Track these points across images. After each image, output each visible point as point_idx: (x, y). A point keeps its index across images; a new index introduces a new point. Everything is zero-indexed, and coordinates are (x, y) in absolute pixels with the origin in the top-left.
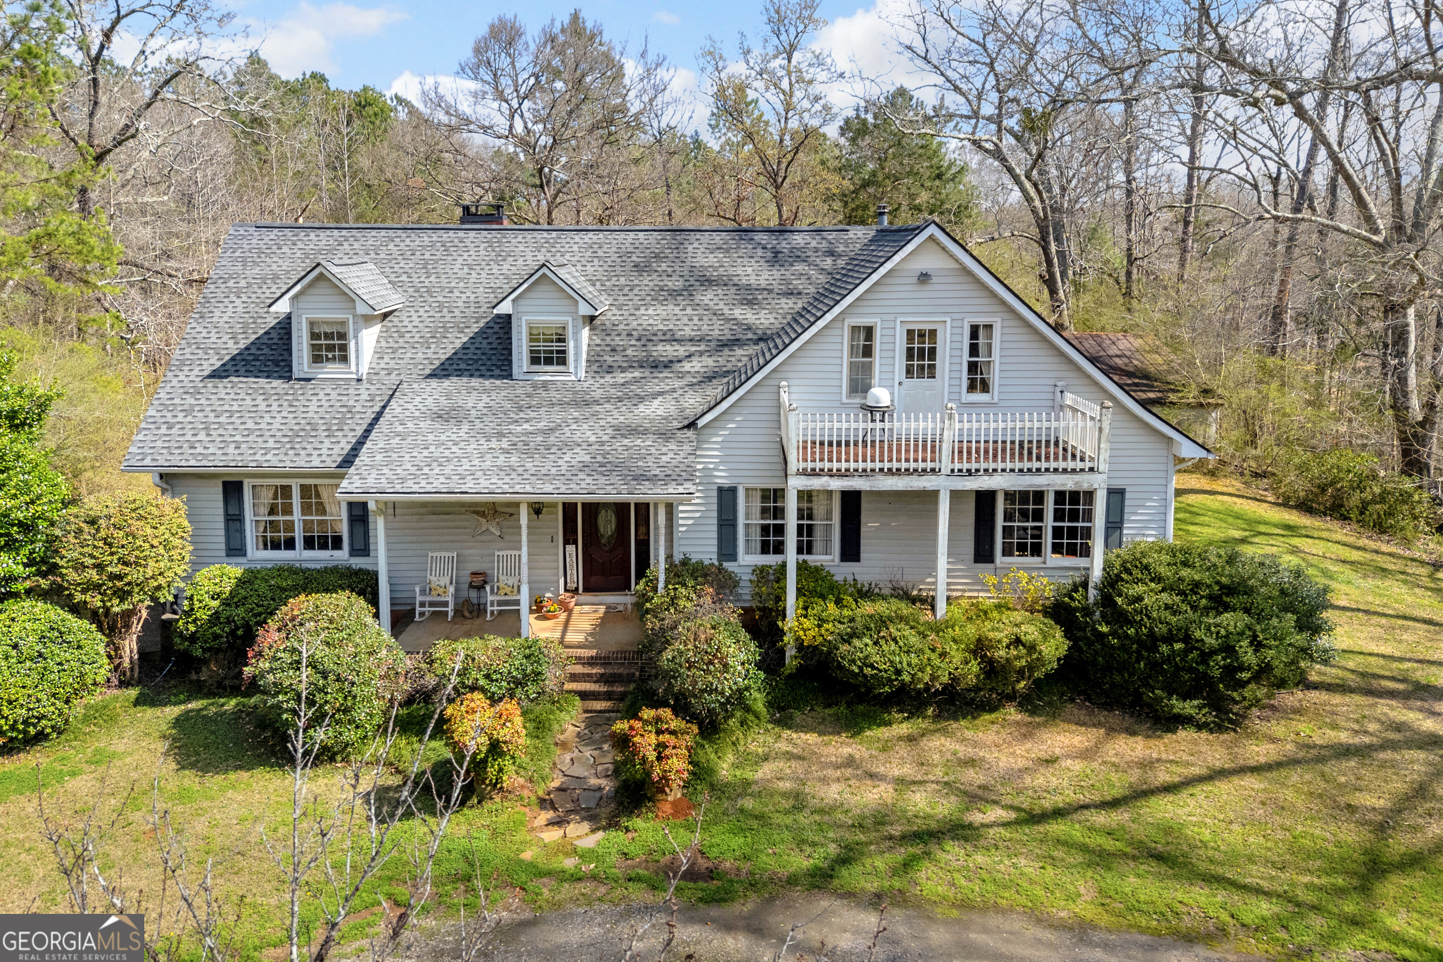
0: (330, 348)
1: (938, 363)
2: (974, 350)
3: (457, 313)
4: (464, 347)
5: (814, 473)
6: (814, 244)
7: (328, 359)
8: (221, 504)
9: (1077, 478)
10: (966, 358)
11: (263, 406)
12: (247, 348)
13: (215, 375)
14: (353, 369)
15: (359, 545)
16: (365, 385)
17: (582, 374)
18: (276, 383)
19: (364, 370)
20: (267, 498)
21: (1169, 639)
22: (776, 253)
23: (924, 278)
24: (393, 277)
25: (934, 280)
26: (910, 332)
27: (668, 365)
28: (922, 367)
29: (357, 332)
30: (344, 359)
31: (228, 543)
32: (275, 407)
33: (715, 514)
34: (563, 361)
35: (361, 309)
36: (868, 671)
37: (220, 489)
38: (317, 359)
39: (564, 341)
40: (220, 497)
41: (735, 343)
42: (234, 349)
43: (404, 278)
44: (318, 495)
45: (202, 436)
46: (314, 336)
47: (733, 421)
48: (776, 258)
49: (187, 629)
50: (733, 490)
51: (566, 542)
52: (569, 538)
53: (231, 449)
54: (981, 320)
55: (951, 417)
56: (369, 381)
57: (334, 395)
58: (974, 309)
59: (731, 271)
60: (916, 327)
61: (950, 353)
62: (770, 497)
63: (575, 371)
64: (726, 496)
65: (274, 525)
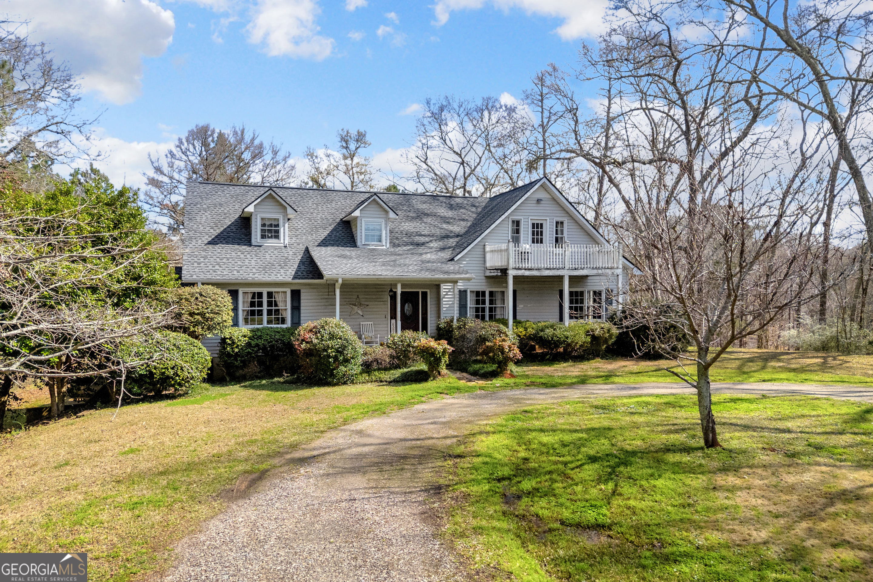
0: (270, 231)
1: (544, 237)
2: (557, 232)
4: (329, 235)
5: (519, 269)
6: (465, 202)
7: (269, 237)
10: (555, 235)
12: (221, 233)
13: (211, 243)
14: (282, 241)
15: (296, 321)
16: (289, 249)
17: (388, 245)
18: (244, 247)
19: (288, 242)
20: (250, 300)
22: (452, 205)
23: (539, 201)
25: (543, 202)
26: (533, 224)
27: (423, 244)
28: (538, 239)
29: (285, 224)
34: (379, 240)
36: (555, 338)
38: (263, 237)
39: (380, 230)
41: (447, 237)
42: (217, 233)
44: (276, 297)
45: (217, 267)
46: (263, 225)
47: (465, 261)
48: (451, 207)
49: (233, 351)
50: (465, 291)
51: (391, 318)
52: (393, 316)
53: (235, 272)
54: (560, 219)
55: (568, 246)
56: (290, 247)
58: (557, 215)
59: (435, 211)
60: (536, 222)
61: (549, 233)
62: (479, 295)
63: (385, 245)
64: (463, 294)
65: (252, 313)
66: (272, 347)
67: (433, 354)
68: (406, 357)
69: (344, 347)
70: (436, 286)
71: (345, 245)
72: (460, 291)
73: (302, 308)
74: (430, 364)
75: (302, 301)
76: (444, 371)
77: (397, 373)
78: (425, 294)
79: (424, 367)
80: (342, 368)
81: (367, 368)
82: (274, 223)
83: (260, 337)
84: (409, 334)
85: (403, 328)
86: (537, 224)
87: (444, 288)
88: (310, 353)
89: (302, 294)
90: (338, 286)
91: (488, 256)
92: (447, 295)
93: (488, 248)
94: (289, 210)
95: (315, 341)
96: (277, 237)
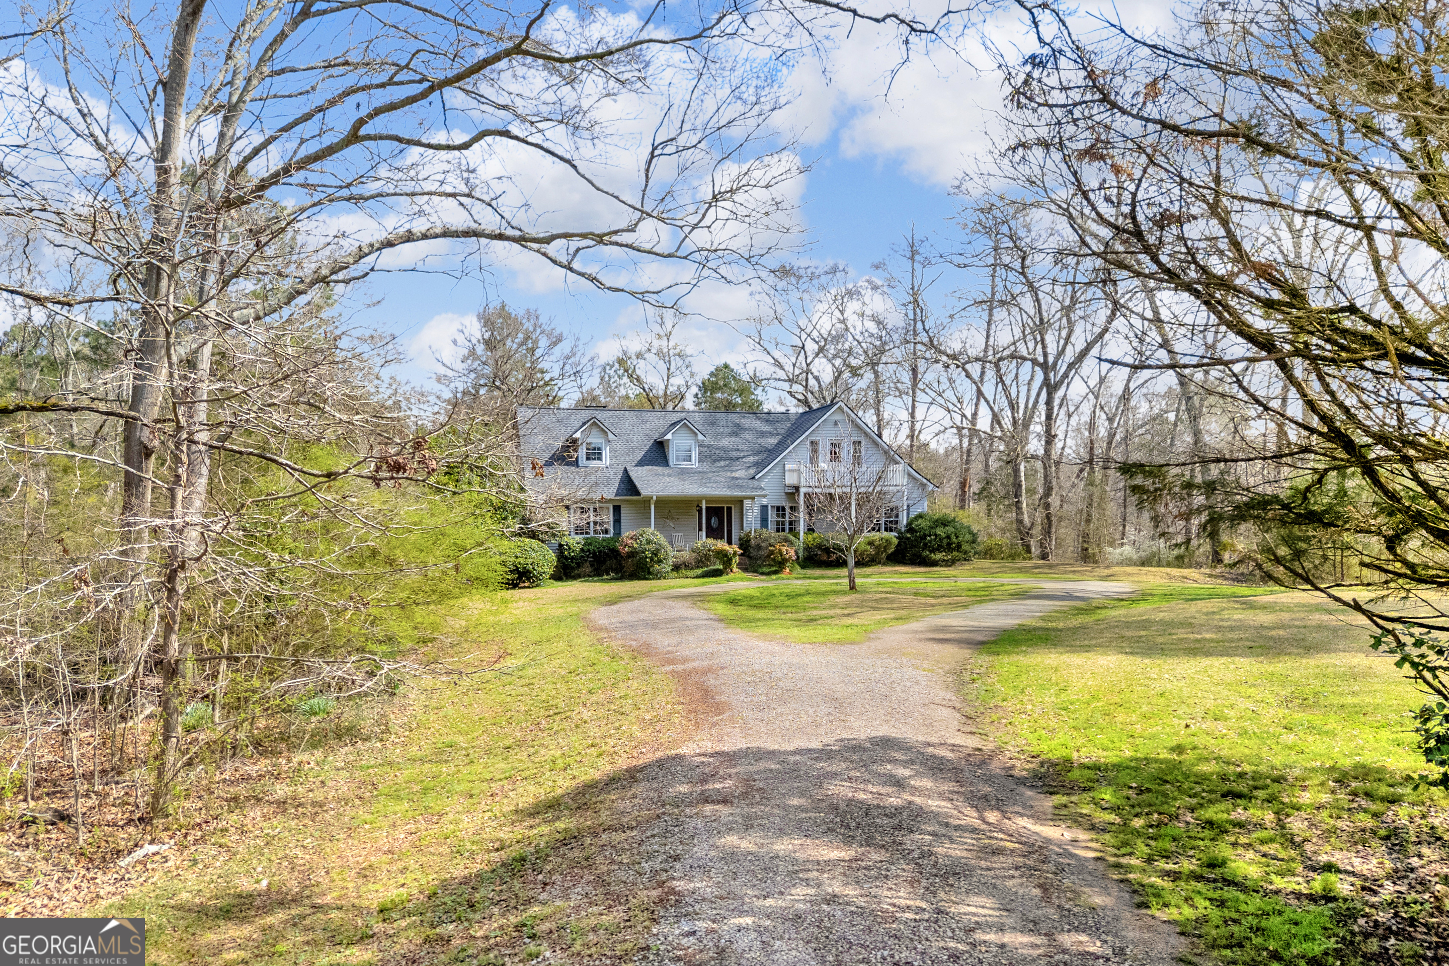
0: (594, 454)
1: (841, 456)
2: (854, 451)
4: (645, 456)
5: (811, 486)
7: (593, 459)
11: (571, 476)
12: (553, 456)
14: (604, 463)
15: (618, 531)
16: (610, 469)
17: (697, 465)
18: (573, 468)
19: (608, 463)
20: (578, 514)
23: (836, 422)
25: (839, 423)
26: (831, 444)
27: (738, 459)
28: (835, 458)
29: (606, 447)
33: (760, 516)
34: (690, 460)
38: (588, 459)
39: (690, 451)
41: (757, 452)
42: (547, 456)
44: (601, 511)
46: (588, 449)
47: (766, 478)
49: (570, 556)
50: (767, 506)
51: (698, 529)
52: (699, 527)
53: (568, 491)
54: (856, 439)
57: (599, 472)
58: (854, 435)
59: (752, 426)
60: (833, 442)
61: (846, 452)
62: (780, 510)
63: (695, 464)
64: (764, 508)
66: (600, 552)
67: (726, 556)
68: (708, 559)
69: (658, 550)
70: (740, 502)
71: (658, 465)
72: (761, 507)
73: (622, 520)
74: (724, 564)
75: (622, 515)
76: (735, 569)
77: (699, 571)
78: (729, 509)
79: (721, 567)
80: (657, 567)
81: (676, 568)
82: (597, 447)
83: (590, 544)
84: (711, 541)
85: (707, 537)
86: (835, 444)
87: (747, 503)
88: (633, 554)
89: (622, 509)
90: (652, 502)
91: (787, 474)
92: (749, 509)
93: (787, 467)
94: (610, 434)
95: (636, 545)
96: (600, 459)
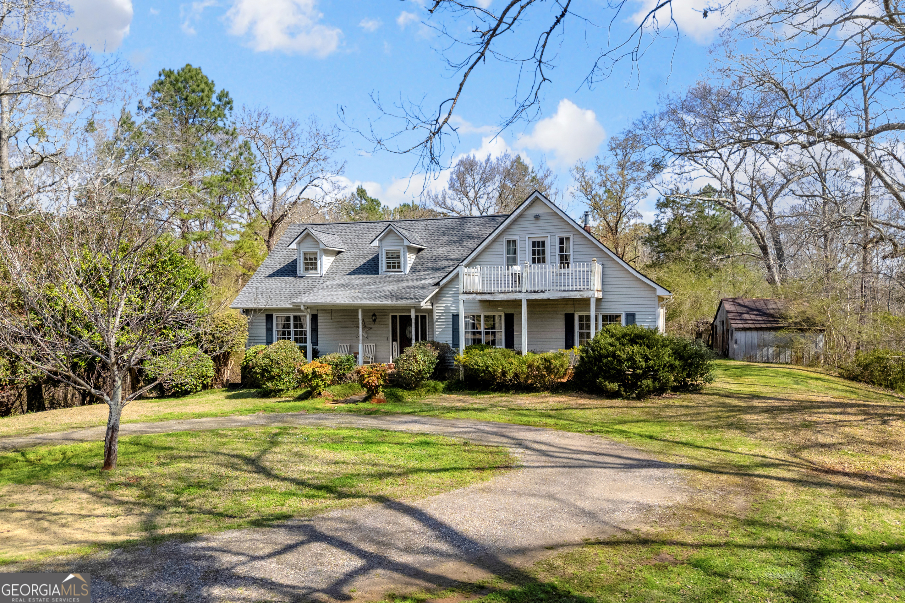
2: (562, 250)
3: (366, 252)
4: (364, 264)
8: (265, 324)
9: (581, 293)
10: (558, 253)
11: (284, 286)
12: (283, 267)
13: (270, 276)
15: (314, 341)
16: (323, 278)
17: (406, 272)
18: (291, 278)
19: (324, 273)
20: (281, 322)
21: (607, 356)
23: (537, 217)
24: (345, 241)
25: (541, 218)
26: (534, 243)
28: (539, 258)
29: (321, 256)
30: (316, 269)
31: (267, 340)
32: (288, 286)
33: (451, 326)
34: (399, 267)
35: (322, 246)
37: (265, 318)
38: (306, 269)
39: (399, 258)
40: (265, 321)
42: (279, 267)
43: (349, 241)
44: (300, 320)
50: (458, 316)
54: (564, 235)
55: (526, 267)
56: (325, 277)
57: (310, 282)
58: (560, 230)
61: (550, 251)
62: (475, 319)
63: (404, 271)
64: (455, 318)
65: (284, 333)
71: (368, 273)
72: (453, 315)
73: (319, 330)
75: (319, 324)
78: (424, 318)
82: (312, 257)
86: (539, 242)
87: (437, 312)
89: (319, 318)
92: (439, 318)
